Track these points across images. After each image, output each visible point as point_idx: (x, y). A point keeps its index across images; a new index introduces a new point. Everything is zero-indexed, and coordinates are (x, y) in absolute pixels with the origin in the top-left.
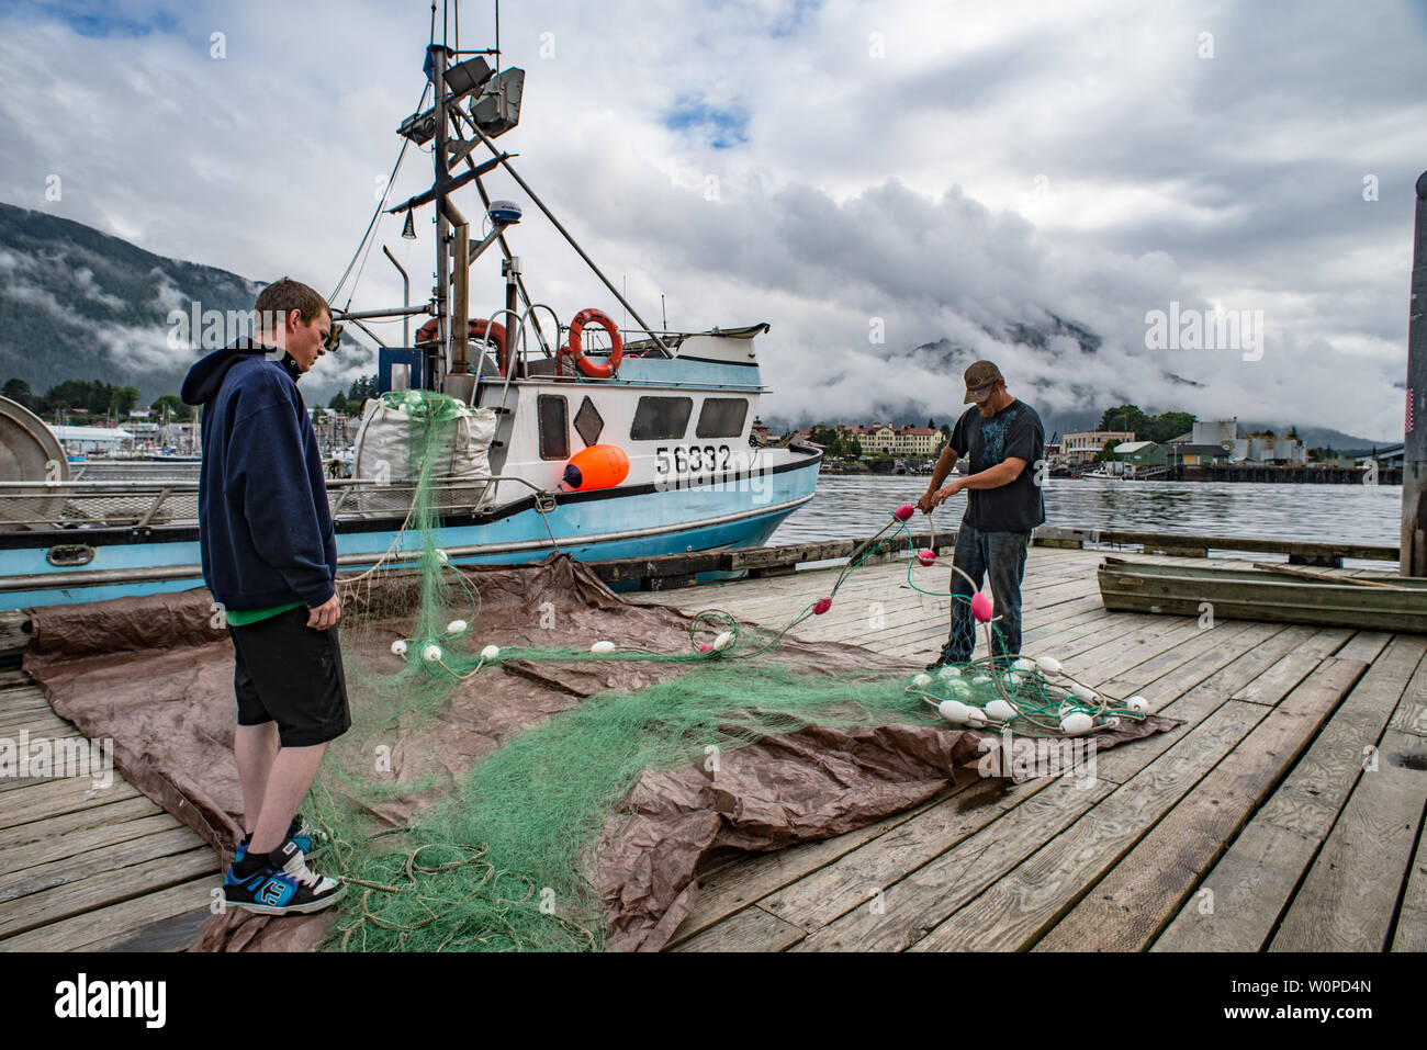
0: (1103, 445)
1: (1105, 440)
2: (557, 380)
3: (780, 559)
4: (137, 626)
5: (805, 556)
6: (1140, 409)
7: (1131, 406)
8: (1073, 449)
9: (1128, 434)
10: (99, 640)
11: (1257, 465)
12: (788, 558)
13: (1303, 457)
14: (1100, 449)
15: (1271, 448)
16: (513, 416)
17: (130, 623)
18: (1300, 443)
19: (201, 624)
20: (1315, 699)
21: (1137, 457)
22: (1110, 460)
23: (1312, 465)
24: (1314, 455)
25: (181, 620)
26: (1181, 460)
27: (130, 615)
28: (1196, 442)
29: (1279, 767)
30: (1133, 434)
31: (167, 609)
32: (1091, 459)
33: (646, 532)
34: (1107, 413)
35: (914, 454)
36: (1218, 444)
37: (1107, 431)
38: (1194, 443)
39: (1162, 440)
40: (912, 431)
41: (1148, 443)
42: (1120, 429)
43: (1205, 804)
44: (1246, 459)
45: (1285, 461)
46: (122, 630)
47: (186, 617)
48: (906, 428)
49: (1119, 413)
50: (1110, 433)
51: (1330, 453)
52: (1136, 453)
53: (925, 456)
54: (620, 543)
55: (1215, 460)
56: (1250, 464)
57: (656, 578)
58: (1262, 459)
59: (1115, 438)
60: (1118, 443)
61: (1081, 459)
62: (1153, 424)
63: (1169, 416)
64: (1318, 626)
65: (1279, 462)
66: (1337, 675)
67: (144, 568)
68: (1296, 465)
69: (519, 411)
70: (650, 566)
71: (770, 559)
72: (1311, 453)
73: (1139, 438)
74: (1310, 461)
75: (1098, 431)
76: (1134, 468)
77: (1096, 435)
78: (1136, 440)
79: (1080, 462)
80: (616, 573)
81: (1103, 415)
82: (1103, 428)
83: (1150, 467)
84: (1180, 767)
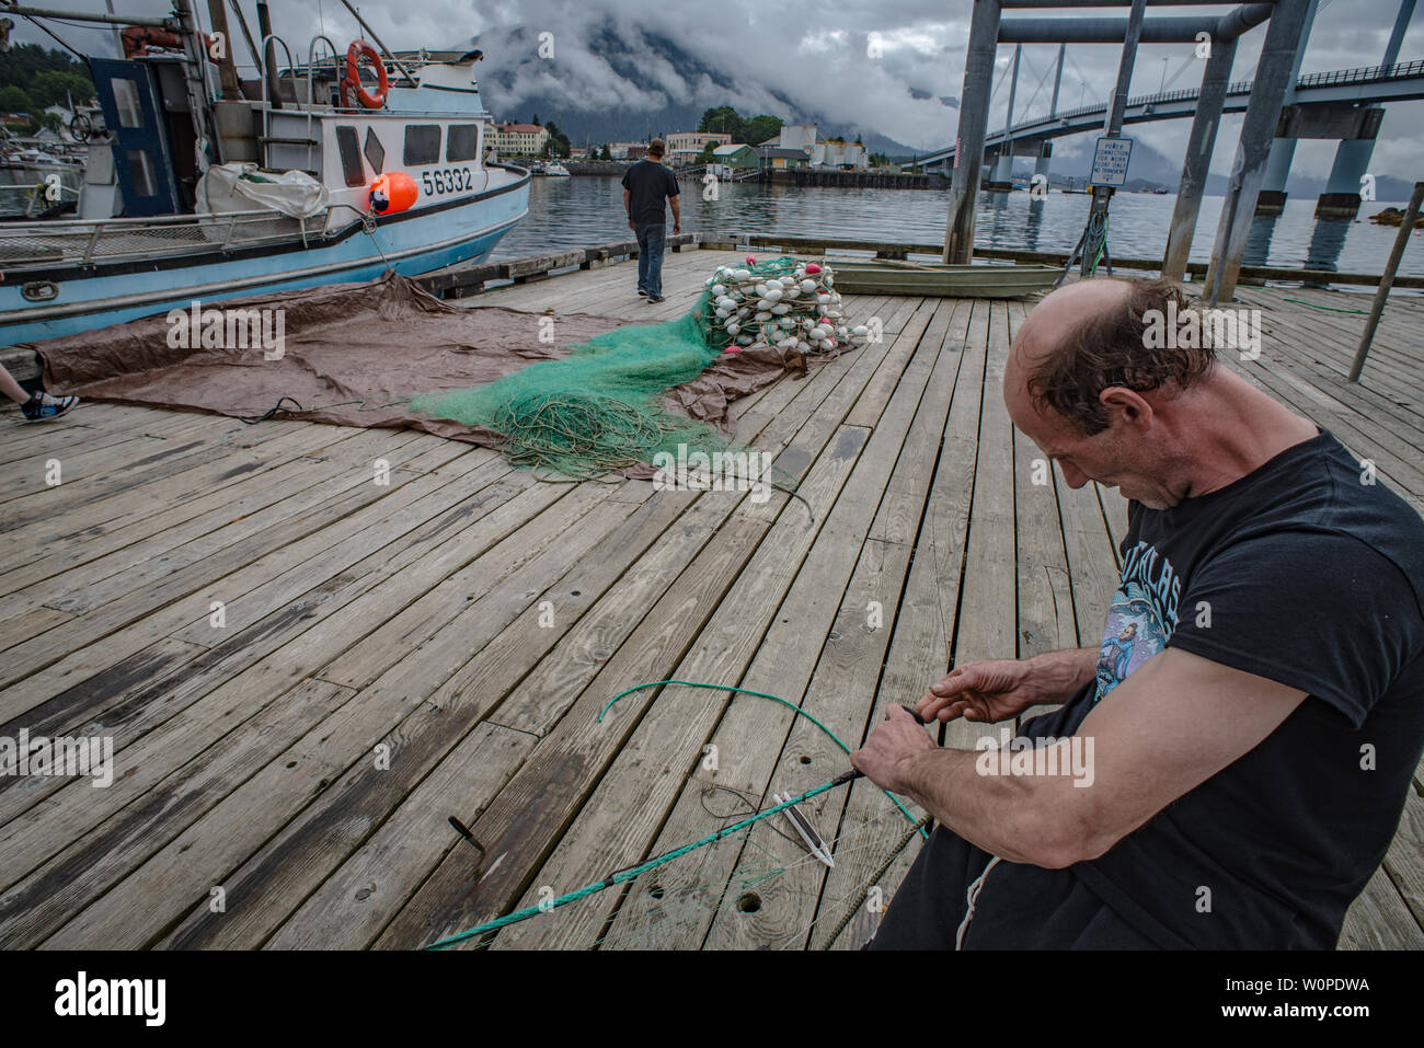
0: (703, 146)
1: (705, 142)
2: (345, 112)
3: (540, 267)
4: (118, 354)
5: (555, 263)
6: (735, 110)
7: (728, 108)
8: (675, 151)
9: (725, 136)
10: (94, 368)
11: (831, 169)
12: (544, 266)
13: (865, 162)
14: (701, 151)
15: (842, 153)
16: (321, 147)
17: (112, 352)
18: (864, 150)
19: (163, 350)
20: (914, 331)
21: (734, 160)
22: (710, 162)
23: (871, 170)
24: (873, 160)
25: (148, 347)
26: (771, 164)
27: (111, 345)
28: (783, 146)
29: (909, 356)
30: (730, 136)
31: (136, 338)
32: (693, 160)
33: (435, 246)
34: (706, 114)
35: (520, 154)
36: (802, 148)
37: (706, 132)
38: (782, 147)
39: (754, 143)
40: (516, 127)
41: (741, 146)
42: (719, 131)
43: (886, 370)
44: (823, 163)
45: (852, 166)
46: (108, 359)
47: (151, 345)
48: (509, 124)
49: (717, 115)
50: (709, 135)
51: (884, 159)
52: (732, 155)
53: (531, 155)
54: (420, 256)
55: (799, 164)
56: (825, 168)
57: (459, 287)
58: (835, 163)
59: (714, 140)
60: (717, 145)
61: (684, 161)
62: (747, 126)
63: (761, 119)
64: (908, 296)
65: (848, 167)
66: (921, 319)
67: (100, 300)
68: (859, 170)
69: (325, 142)
70: (455, 278)
71: (534, 267)
72: (871, 159)
73: (736, 141)
74: (870, 166)
75: (699, 132)
76: (731, 171)
77: (697, 136)
78: (733, 143)
79: (682, 164)
80: (433, 285)
81: (703, 116)
82: (703, 130)
83: (745, 169)
84: (870, 360)
